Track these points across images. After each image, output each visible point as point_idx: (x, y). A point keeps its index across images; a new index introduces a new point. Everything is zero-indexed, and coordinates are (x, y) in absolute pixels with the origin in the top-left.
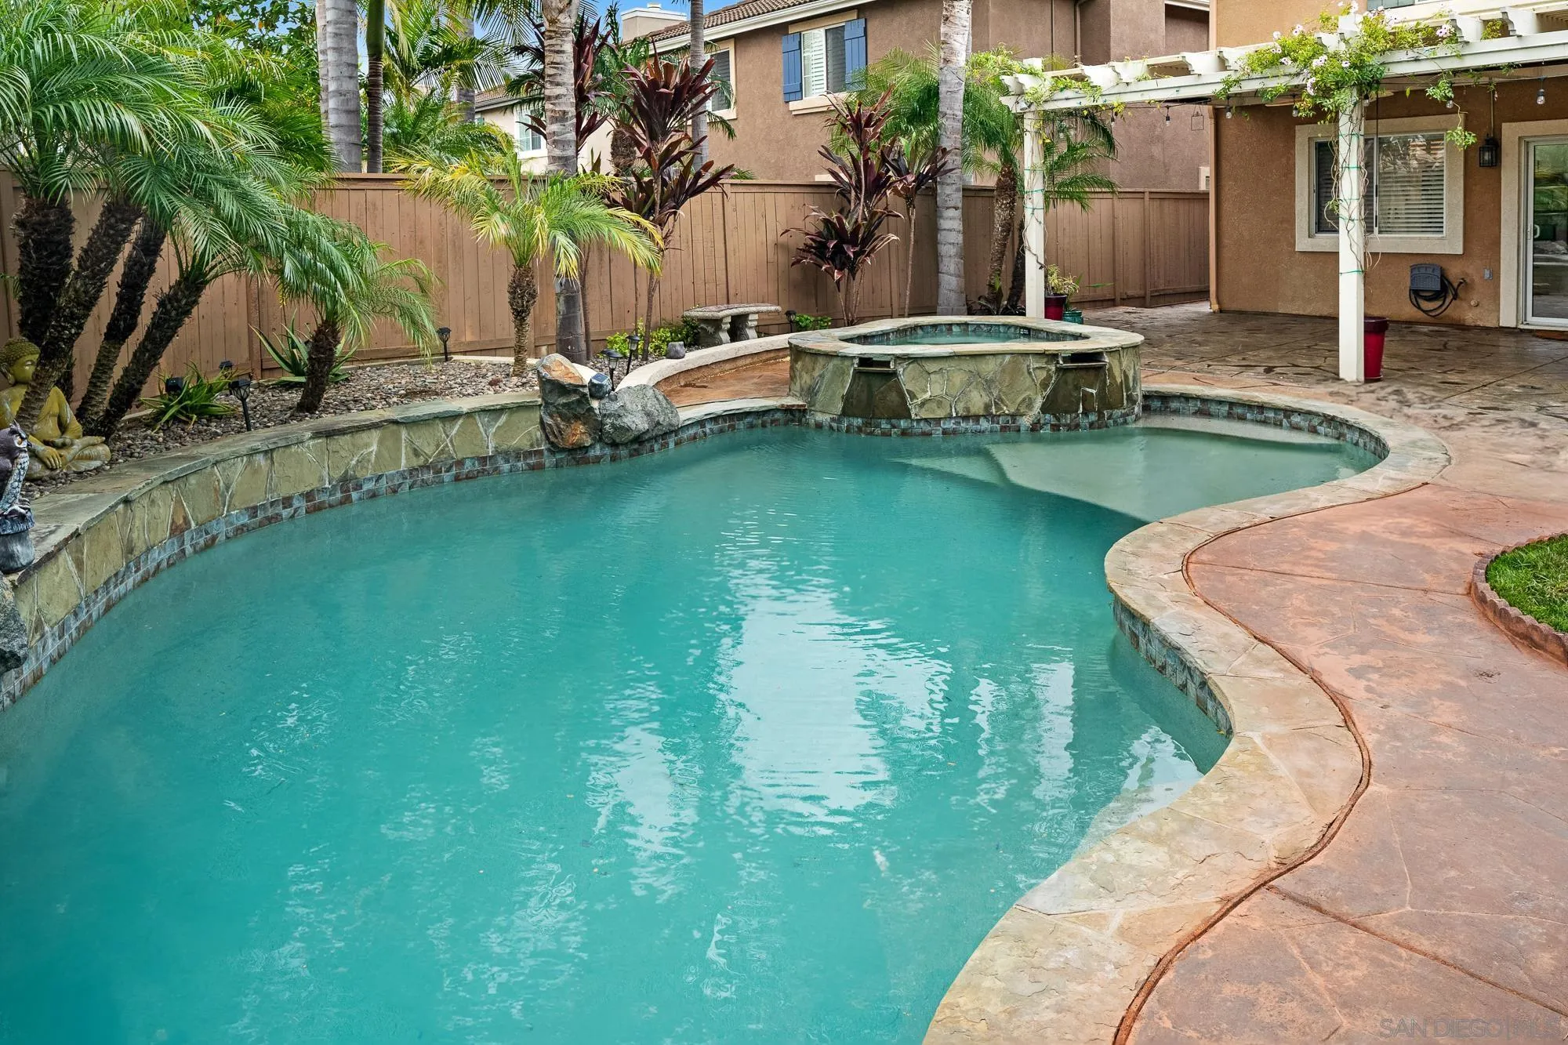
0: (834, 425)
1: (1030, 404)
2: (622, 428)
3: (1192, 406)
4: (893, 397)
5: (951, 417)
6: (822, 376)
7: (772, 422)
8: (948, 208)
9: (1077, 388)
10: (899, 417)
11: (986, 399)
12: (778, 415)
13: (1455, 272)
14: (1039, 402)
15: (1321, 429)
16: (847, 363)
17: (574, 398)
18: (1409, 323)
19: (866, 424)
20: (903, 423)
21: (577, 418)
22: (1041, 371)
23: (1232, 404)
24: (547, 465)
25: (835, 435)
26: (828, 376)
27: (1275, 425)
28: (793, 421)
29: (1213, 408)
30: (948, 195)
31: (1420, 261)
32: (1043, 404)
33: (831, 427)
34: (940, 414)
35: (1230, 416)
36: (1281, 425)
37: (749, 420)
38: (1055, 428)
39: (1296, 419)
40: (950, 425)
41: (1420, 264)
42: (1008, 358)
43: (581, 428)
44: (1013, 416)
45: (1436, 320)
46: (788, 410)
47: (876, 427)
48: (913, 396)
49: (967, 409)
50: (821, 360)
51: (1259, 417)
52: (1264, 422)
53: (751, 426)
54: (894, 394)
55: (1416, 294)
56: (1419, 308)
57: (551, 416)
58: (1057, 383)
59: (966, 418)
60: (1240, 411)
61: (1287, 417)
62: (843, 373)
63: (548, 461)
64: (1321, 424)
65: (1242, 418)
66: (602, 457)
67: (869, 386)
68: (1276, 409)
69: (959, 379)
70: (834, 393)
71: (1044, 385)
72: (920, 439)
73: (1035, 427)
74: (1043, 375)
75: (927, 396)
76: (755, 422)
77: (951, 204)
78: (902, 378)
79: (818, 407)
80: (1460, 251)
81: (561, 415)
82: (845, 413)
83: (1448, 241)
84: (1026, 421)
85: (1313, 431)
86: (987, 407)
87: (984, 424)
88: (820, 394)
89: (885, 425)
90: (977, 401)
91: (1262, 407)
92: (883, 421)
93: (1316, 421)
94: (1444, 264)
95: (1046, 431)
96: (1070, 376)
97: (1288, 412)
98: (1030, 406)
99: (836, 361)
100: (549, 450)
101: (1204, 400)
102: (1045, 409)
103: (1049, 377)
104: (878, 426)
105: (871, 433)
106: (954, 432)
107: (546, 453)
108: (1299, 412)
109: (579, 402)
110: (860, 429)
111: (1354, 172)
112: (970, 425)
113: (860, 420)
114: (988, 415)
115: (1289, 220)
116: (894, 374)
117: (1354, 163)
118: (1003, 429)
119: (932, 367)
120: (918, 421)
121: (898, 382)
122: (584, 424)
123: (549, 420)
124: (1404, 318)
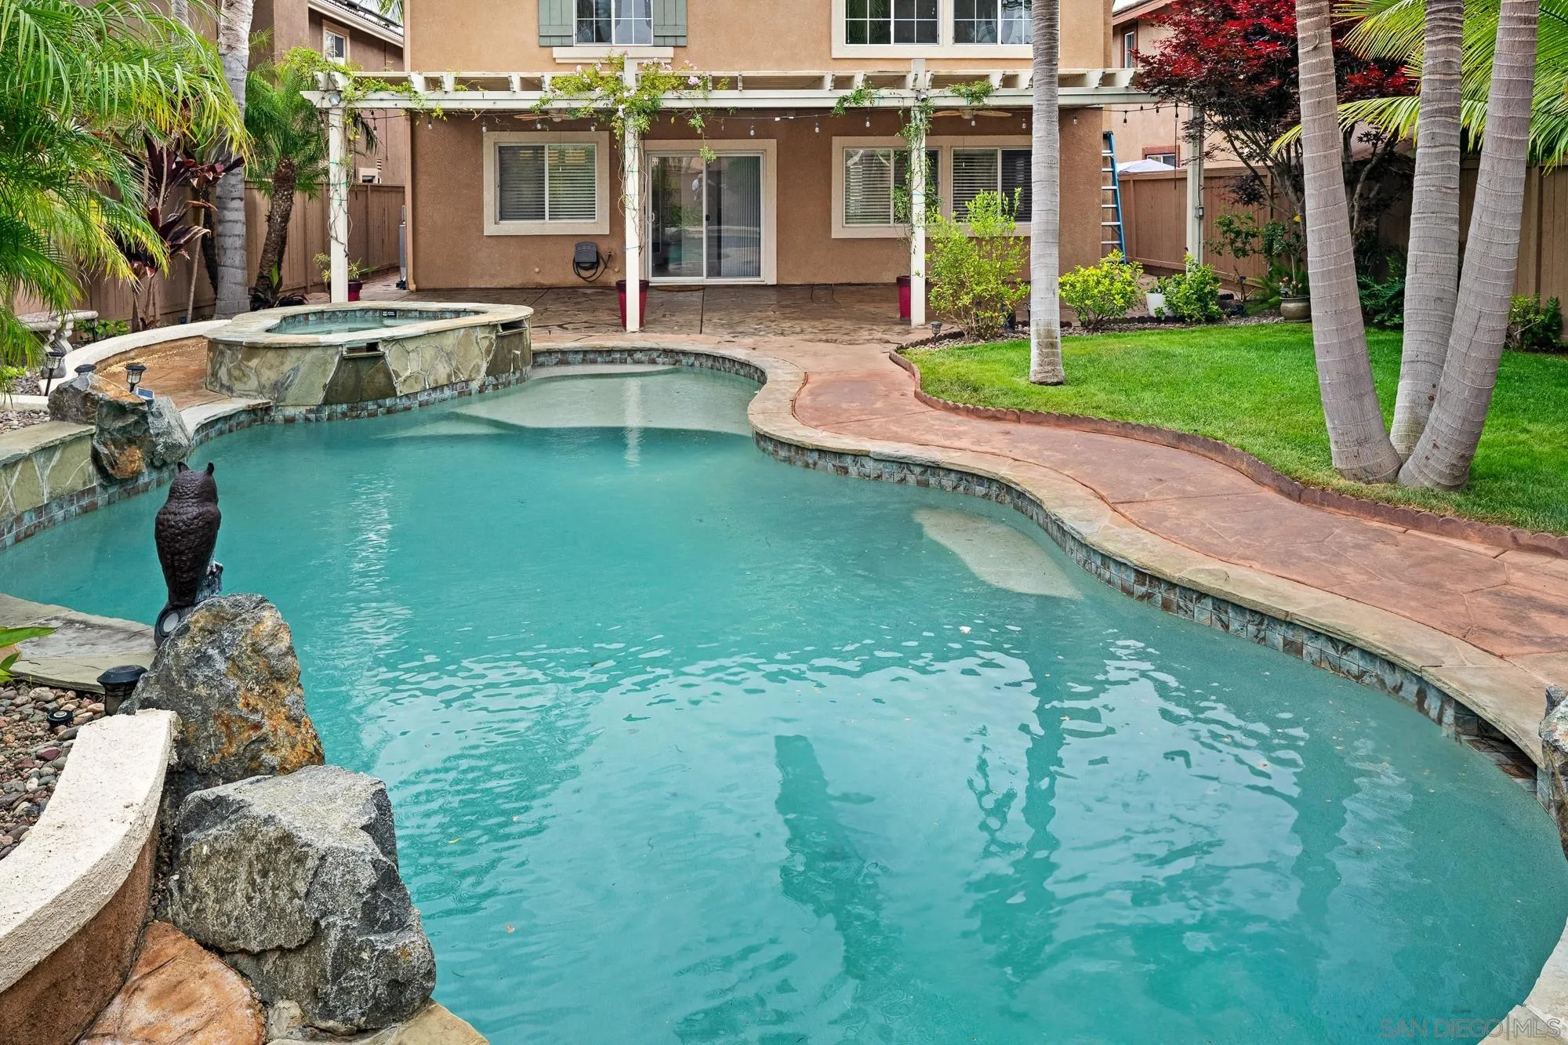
0: (312, 416)
1: (477, 368)
2: (174, 445)
3: (554, 359)
4: (380, 379)
5: (425, 390)
6: (296, 370)
7: (238, 424)
8: (233, 199)
9: (510, 351)
10: (385, 396)
11: (448, 370)
12: (243, 417)
13: (604, 248)
14: (484, 367)
15: (660, 360)
16: (331, 351)
17: (132, 419)
18: (574, 288)
19: (351, 409)
20: (388, 402)
21: (131, 442)
22: (485, 339)
23: (585, 352)
24: (100, 503)
25: (312, 425)
26: (303, 369)
27: (621, 362)
28: (255, 421)
29: (571, 357)
30: (233, 186)
31: (580, 240)
32: (488, 368)
33: (307, 419)
34: (418, 388)
35: (584, 361)
36: (626, 362)
37: (218, 426)
38: (496, 387)
39: (638, 356)
40: (423, 397)
41: (582, 242)
42: (462, 331)
43: (138, 453)
44: (466, 382)
45: (593, 284)
46: (252, 411)
47: (363, 410)
48: (398, 376)
49: (436, 381)
50: (294, 354)
51: (607, 359)
52: (612, 362)
53: (221, 433)
54: (381, 375)
55: (578, 265)
56: (579, 275)
57: (105, 444)
58: (497, 347)
59: (434, 389)
60: (592, 356)
61: (631, 355)
62: (325, 363)
63: (101, 498)
64: (659, 357)
65: (594, 362)
66: (150, 483)
67: (358, 371)
68: (622, 351)
69: (429, 353)
70: (312, 384)
71: (488, 352)
72: (402, 414)
73: (482, 389)
74: (486, 343)
75: (408, 373)
76: (223, 428)
77: (236, 194)
78: (388, 359)
79: (289, 401)
80: (607, 232)
81: (115, 442)
82: (327, 402)
83: (598, 225)
84: (475, 385)
85: (653, 362)
86: (449, 376)
87: (447, 393)
88: (293, 387)
89: (371, 406)
90: (442, 372)
91: (610, 351)
92: (370, 403)
93: (655, 355)
94: (597, 241)
95: (490, 391)
96: (506, 341)
97: (631, 352)
98: (478, 371)
99: (315, 352)
100: (101, 485)
101: (563, 352)
102: (488, 373)
103: (491, 344)
104: (365, 409)
105: (358, 417)
106: (427, 403)
107: (98, 489)
108: (641, 350)
109: (136, 423)
110: (344, 415)
111: (636, 175)
112: (437, 395)
113: (345, 406)
114: (451, 385)
115: (479, 209)
116: (382, 357)
117: (636, 168)
118: (461, 394)
119: (410, 346)
120: (401, 397)
121: (385, 364)
122: (139, 448)
123: (103, 450)
124: (569, 284)
